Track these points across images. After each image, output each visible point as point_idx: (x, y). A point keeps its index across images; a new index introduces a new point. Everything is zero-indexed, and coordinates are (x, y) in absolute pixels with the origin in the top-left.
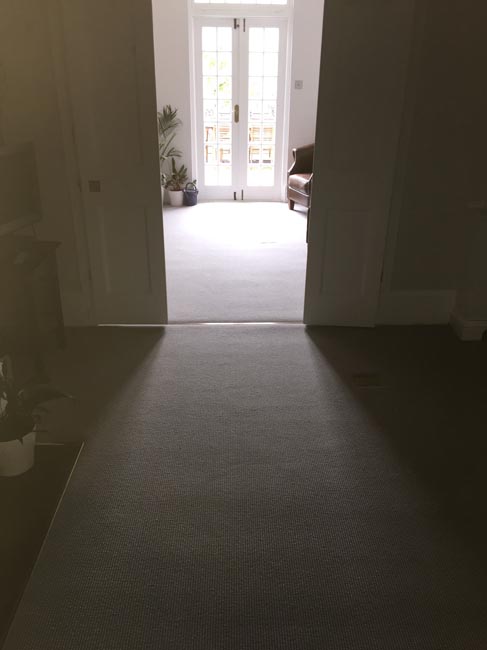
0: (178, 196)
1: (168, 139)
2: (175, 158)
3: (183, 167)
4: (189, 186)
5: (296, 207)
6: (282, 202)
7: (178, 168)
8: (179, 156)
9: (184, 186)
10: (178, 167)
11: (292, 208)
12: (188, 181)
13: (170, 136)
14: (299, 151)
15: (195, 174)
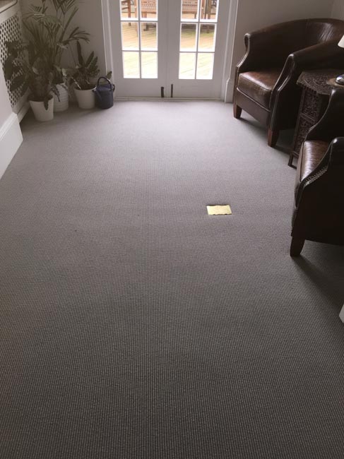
0: (87, 96)
1: (68, 14)
2: (81, 41)
3: (92, 54)
4: (102, 80)
5: (244, 115)
6: (221, 101)
7: (86, 56)
8: (86, 39)
9: (95, 80)
10: (86, 54)
11: (238, 115)
12: (100, 75)
13: (71, 10)
14: (255, 37)
15: (109, 65)
